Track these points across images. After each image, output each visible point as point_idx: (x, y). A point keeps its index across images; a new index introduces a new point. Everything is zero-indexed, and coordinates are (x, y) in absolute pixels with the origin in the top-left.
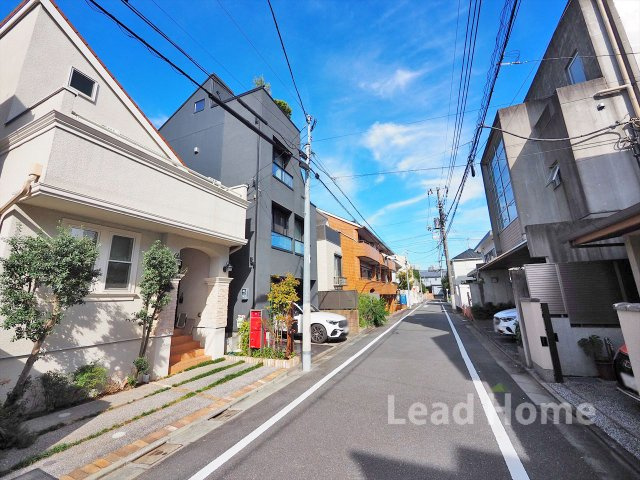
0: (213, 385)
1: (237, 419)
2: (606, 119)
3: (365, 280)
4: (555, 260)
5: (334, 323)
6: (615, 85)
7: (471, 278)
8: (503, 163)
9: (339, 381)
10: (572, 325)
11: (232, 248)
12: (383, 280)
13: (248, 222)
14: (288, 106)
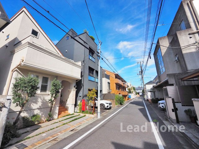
0: (71, 122)
1: (78, 132)
2: (192, 41)
3: (118, 90)
4: (177, 85)
5: (107, 104)
6: (195, 30)
7: (152, 90)
8: (160, 54)
9: (109, 121)
10: (182, 105)
11: (77, 80)
12: (123, 90)
13: (81, 72)
14: (94, 38)
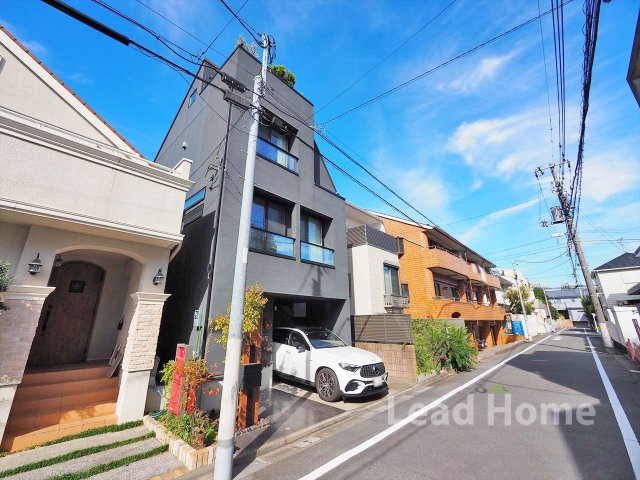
5: (353, 369)
12: (480, 300)
14: (288, 71)
